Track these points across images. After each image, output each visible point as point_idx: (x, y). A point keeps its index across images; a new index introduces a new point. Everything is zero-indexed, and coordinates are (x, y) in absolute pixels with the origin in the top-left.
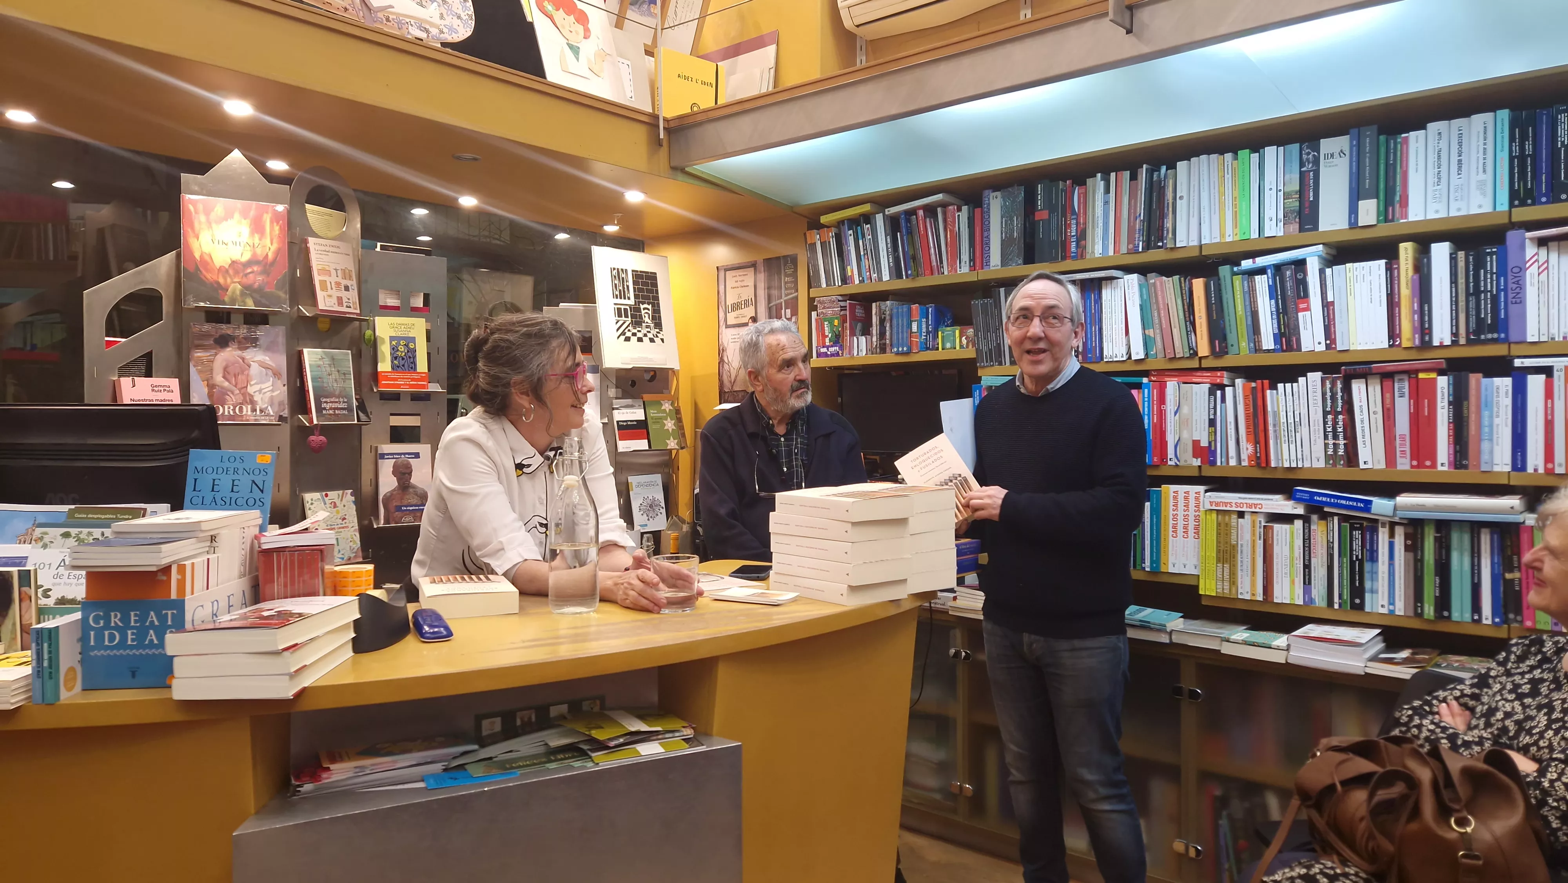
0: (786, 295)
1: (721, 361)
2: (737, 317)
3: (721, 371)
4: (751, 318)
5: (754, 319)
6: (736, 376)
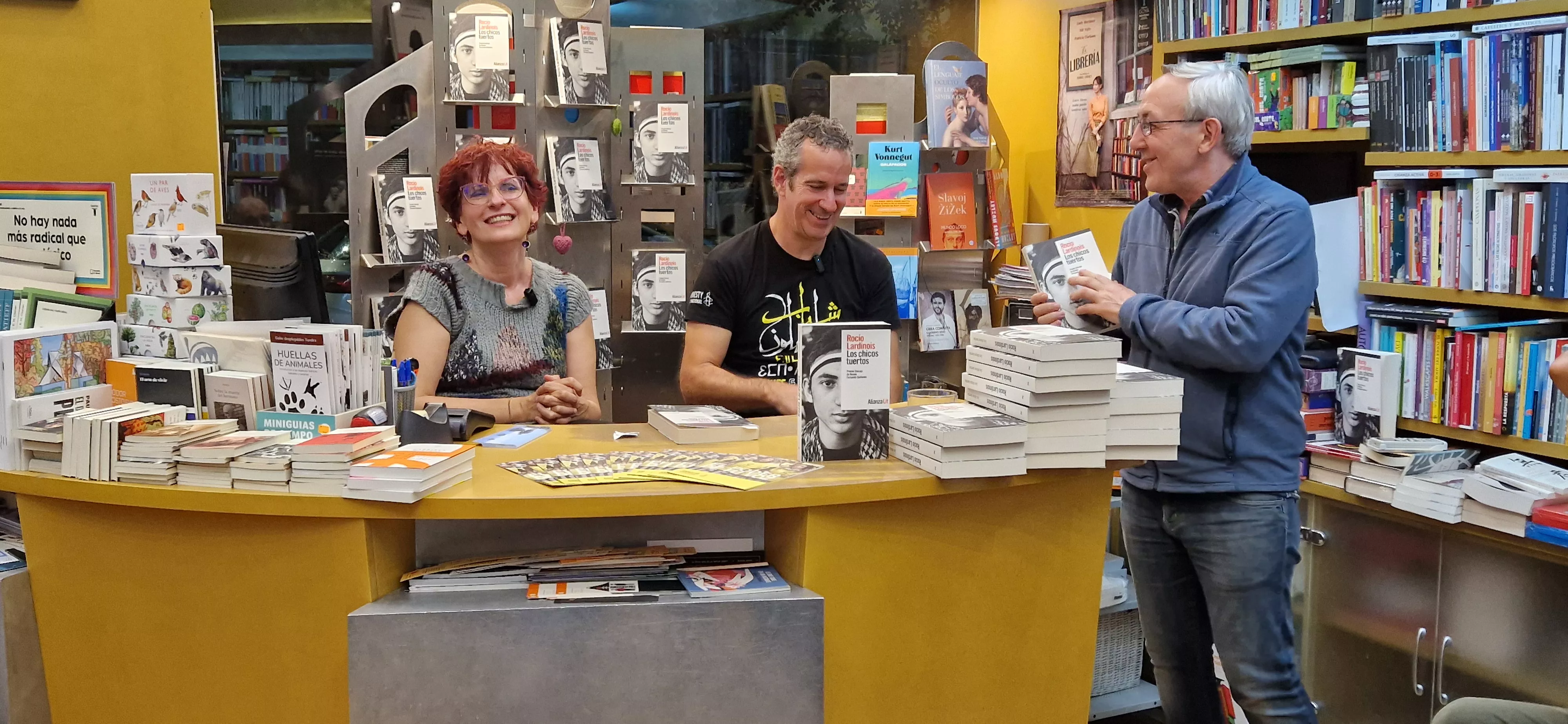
0: (1139, 49)
1: (1060, 134)
2: (1081, 78)
3: (1059, 147)
4: (1096, 78)
5: (1100, 80)
6: (1076, 155)
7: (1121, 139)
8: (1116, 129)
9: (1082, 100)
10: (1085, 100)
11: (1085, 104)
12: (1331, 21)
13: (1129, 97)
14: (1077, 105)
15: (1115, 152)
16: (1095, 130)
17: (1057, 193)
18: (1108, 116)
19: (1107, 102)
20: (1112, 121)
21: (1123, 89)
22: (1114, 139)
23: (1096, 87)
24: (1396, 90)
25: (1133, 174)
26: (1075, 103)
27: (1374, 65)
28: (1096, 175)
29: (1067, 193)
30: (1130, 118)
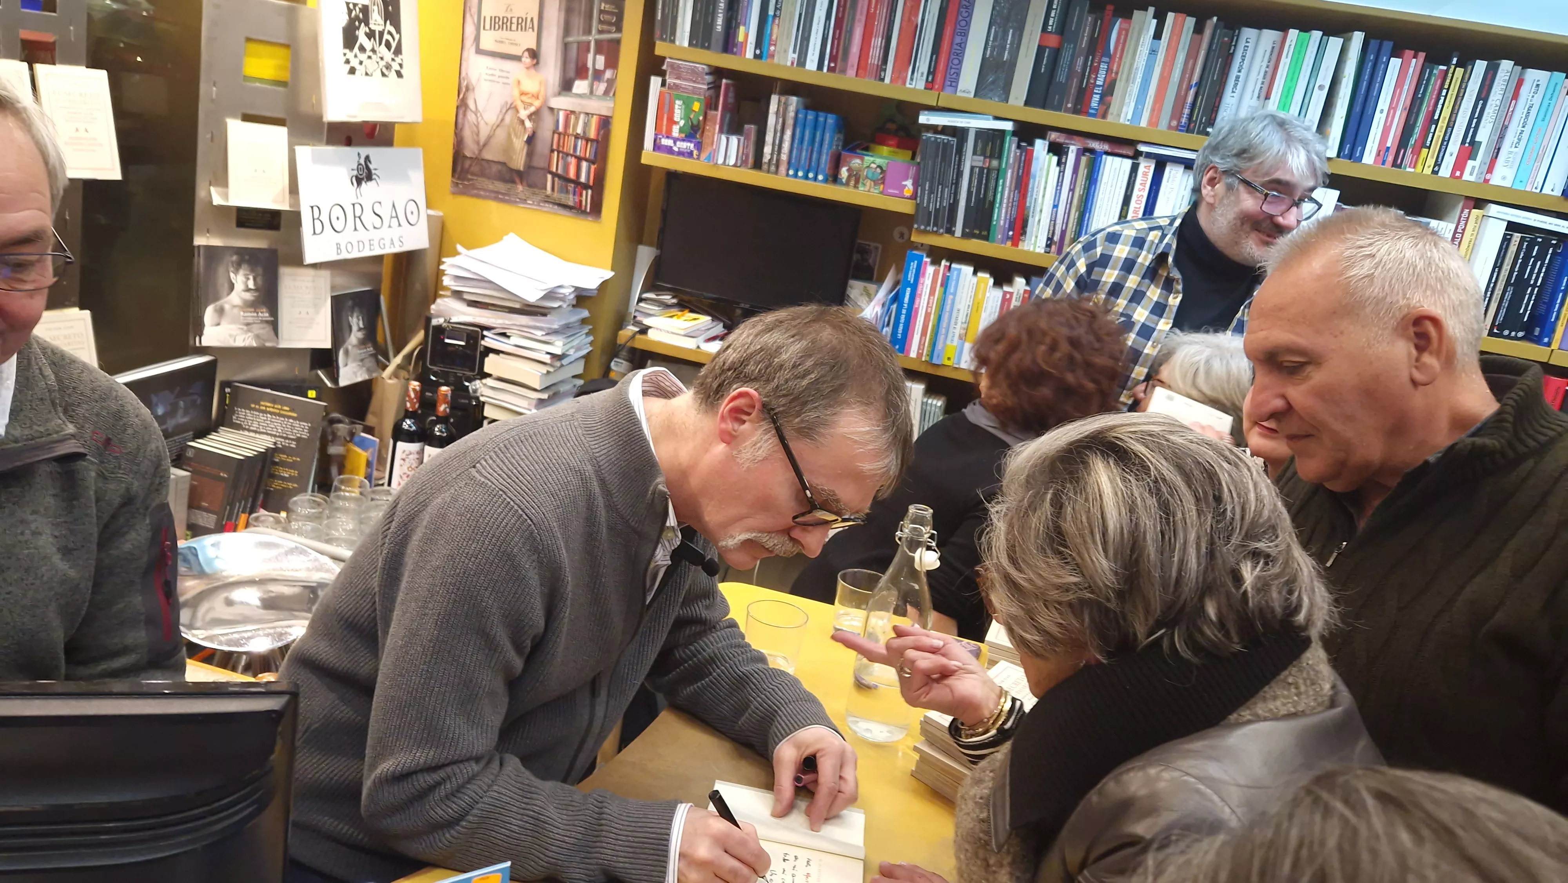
0: (600, 32)
1: (462, 105)
2: (502, 42)
3: (460, 121)
4: (528, 50)
5: (534, 54)
6: (489, 138)
7: (565, 134)
8: (558, 121)
9: (502, 71)
10: (508, 72)
11: (507, 78)
13: (581, 86)
14: (492, 75)
15: (555, 147)
16: (524, 114)
17: (453, 176)
18: (545, 101)
19: (543, 83)
20: (551, 109)
21: (571, 73)
22: (554, 132)
23: (527, 60)
25: (583, 179)
26: (491, 72)
28: (522, 169)
29: (469, 180)
30: (580, 113)
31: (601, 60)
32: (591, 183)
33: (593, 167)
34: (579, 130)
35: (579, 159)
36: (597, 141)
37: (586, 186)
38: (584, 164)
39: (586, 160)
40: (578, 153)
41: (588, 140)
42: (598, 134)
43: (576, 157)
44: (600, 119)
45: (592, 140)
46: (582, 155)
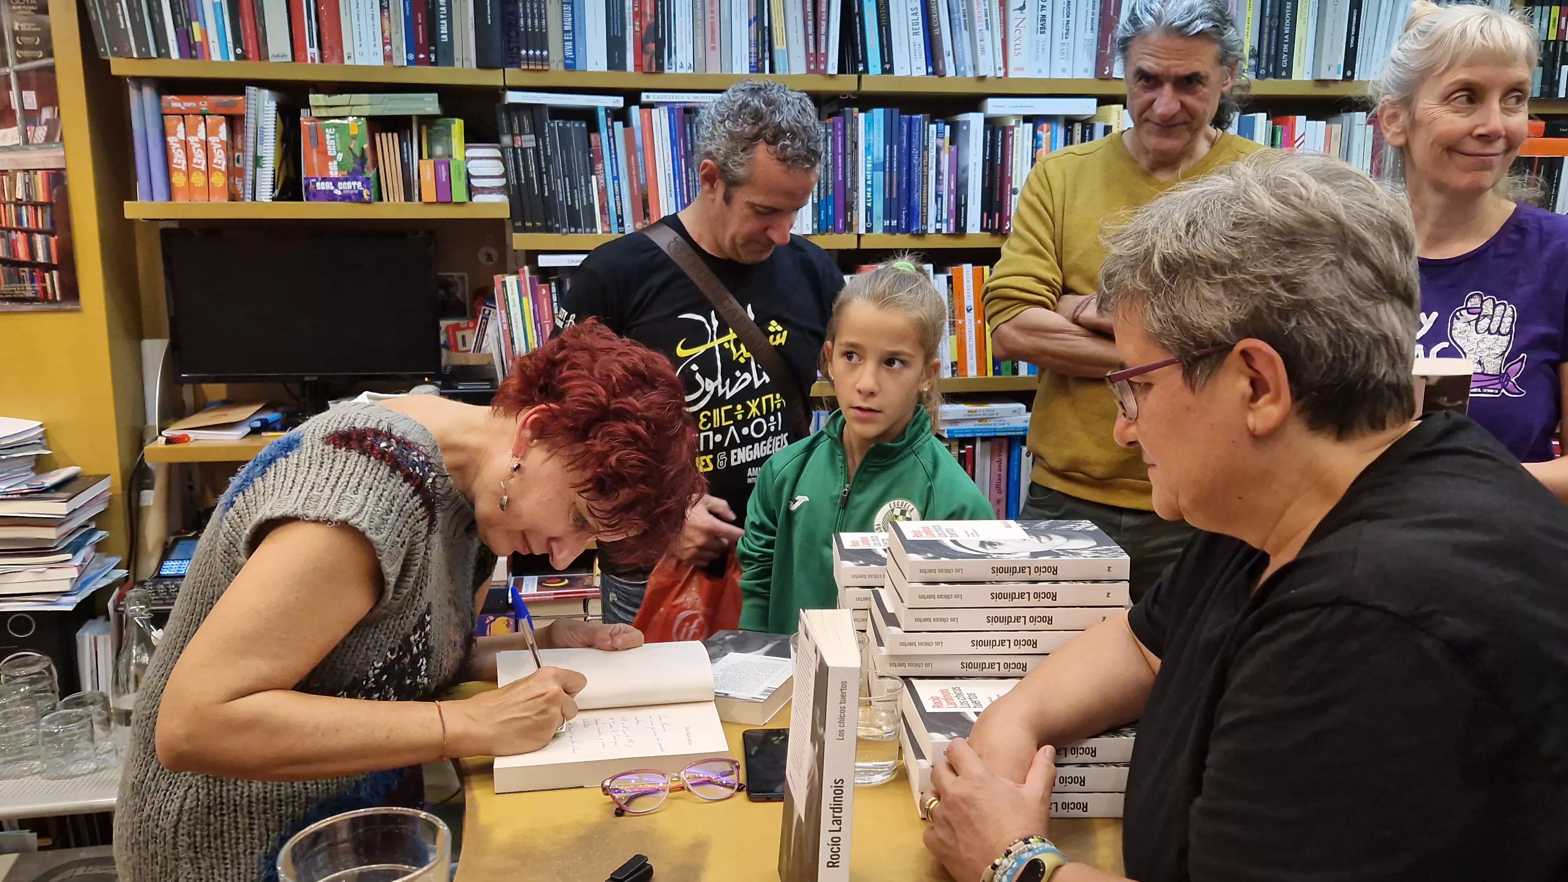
0: (20, 61)
12: (435, 64)
13: (7, 136)
24: (548, 160)
25: (41, 258)
27: (511, 127)
30: (15, 171)
31: (31, 99)
32: (55, 261)
33: (53, 240)
34: (20, 194)
35: (29, 233)
36: (49, 204)
37: (47, 267)
38: (39, 239)
39: (40, 232)
40: (25, 225)
41: (36, 205)
42: (50, 193)
43: (23, 231)
44: (48, 174)
45: (42, 205)
46: (32, 226)
